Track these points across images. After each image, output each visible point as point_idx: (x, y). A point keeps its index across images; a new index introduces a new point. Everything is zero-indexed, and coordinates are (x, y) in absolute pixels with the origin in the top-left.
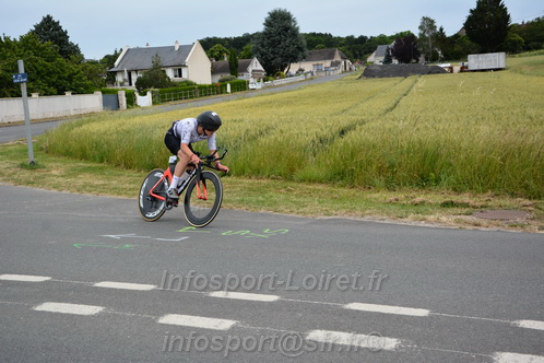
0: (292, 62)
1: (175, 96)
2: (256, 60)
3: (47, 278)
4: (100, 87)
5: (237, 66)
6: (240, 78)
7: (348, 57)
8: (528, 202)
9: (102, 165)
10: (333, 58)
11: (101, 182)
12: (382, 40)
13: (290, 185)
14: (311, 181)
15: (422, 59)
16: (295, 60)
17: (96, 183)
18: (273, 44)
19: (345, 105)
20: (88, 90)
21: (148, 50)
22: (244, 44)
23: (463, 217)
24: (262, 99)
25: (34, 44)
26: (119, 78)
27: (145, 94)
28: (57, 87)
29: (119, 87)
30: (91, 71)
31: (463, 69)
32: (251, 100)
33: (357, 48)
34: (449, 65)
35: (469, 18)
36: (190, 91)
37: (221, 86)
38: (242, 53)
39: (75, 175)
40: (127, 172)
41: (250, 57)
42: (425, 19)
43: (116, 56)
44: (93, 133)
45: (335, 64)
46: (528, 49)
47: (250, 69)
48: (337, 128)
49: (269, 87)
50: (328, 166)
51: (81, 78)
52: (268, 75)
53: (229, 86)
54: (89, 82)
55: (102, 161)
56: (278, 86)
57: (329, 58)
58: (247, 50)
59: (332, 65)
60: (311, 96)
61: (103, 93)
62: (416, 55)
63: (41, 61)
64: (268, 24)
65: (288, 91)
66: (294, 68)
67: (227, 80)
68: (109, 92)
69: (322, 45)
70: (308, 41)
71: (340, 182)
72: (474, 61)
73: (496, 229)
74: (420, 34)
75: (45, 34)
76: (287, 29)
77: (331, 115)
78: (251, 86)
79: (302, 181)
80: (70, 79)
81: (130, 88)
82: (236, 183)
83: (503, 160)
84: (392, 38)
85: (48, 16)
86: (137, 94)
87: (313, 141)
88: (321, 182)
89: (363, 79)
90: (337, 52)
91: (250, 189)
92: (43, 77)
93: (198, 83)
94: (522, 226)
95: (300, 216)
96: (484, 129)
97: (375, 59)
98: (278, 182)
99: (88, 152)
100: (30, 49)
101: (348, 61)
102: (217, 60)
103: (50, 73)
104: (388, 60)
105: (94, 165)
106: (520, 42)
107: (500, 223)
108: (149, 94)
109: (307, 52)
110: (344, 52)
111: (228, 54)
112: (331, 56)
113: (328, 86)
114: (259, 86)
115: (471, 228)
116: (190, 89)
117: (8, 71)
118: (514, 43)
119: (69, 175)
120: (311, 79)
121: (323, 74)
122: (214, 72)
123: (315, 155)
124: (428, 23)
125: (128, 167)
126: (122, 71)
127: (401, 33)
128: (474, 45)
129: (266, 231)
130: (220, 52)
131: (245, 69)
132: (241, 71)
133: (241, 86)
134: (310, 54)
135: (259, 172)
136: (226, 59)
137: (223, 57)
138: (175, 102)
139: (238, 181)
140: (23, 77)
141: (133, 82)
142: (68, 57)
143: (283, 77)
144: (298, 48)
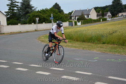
0: (120, 13)
1: (87, 22)
2: (109, 12)
3: (63, 69)
4: (68, 20)
5: (104, 14)
6: (105, 17)
9: (70, 40)
11: (71, 45)
13: (124, 47)
16: (121, 12)
17: (70, 45)
20: (65, 21)
21: (80, 11)
22: (106, 8)
25: (53, 10)
26: (73, 18)
27: (79, 22)
29: (72, 20)
30: (66, 16)
37: (99, 20)
38: (105, 11)
40: (77, 42)
41: (108, 12)
43: (72, 12)
44: (68, 32)
47: (107, 15)
51: (64, 18)
52: (112, 17)
53: (101, 20)
54: (65, 19)
55: (70, 39)
56: (115, 19)
58: (107, 10)
61: (69, 22)
63: (55, 14)
64: (113, 2)
66: (120, 14)
67: (101, 18)
68: (70, 22)
70: (125, 7)
75: (55, 7)
76: (119, 4)
78: (107, 20)
80: (61, 18)
81: (75, 21)
82: (107, 46)
85: (56, 3)
86: (77, 22)
91: (112, 48)
92: (55, 18)
93: (93, 19)
98: (120, 46)
99: (67, 37)
102: (98, 13)
103: (56, 17)
108: (80, 22)
114: (110, 20)
116: (91, 21)
117: (47, 17)
120: (125, 17)
122: (97, 16)
125: (77, 41)
126: (73, 16)
129: (120, 60)
130: (99, 11)
131: (106, 15)
132: (105, 16)
133: (105, 20)
134: (125, 10)
135: (114, 43)
136: (101, 12)
137: (100, 12)
138: (87, 24)
139: (108, 45)
140: (52, 18)
141: (76, 19)
142: (61, 13)
143: (117, 17)
144: (122, 9)
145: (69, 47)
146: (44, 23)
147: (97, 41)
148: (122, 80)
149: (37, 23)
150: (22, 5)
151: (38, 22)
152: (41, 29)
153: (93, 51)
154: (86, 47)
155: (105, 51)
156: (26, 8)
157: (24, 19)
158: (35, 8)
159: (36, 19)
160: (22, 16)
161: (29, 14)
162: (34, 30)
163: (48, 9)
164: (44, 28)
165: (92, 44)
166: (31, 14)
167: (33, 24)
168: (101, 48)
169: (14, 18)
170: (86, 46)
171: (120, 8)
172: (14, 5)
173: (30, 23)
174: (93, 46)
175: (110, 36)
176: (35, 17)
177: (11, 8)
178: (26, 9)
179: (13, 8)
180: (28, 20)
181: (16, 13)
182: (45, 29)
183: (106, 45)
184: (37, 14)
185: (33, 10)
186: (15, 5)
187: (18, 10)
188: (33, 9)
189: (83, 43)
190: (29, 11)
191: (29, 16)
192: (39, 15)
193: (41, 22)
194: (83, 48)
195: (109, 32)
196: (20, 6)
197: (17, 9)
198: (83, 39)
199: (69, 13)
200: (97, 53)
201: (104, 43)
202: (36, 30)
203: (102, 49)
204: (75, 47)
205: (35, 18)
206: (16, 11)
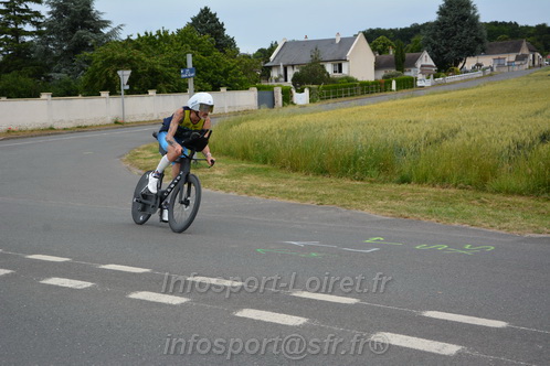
0: (469, 56)
1: (334, 93)
2: (425, 53)
4: (254, 82)
5: (403, 60)
6: (407, 74)
7: (538, 50)
9: (265, 166)
10: (519, 51)
11: (268, 185)
13: (483, 196)
14: (509, 192)
16: (472, 53)
17: (263, 185)
18: (447, 36)
19: (538, 106)
20: (242, 86)
21: (306, 43)
22: (412, 36)
24: (435, 98)
25: (191, 37)
26: (274, 74)
27: (302, 91)
28: (212, 83)
29: (274, 83)
30: (246, 66)
36: (351, 89)
37: (386, 83)
38: (410, 46)
39: (240, 177)
40: (294, 175)
41: (419, 50)
43: (272, 49)
44: (255, 133)
45: (525, 57)
47: (419, 64)
48: (537, 132)
49: (439, 84)
50: (529, 176)
51: (236, 73)
52: (439, 71)
53: (394, 83)
54: (244, 78)
55: (265, 162)
56: (451, 83)
57: (514, 51)
58: (416, 42)
59: (518, 59)
60: (493, 95)
61: (259, 89)
63: (198, 55)
64: (442, 12)
66: (470, 62)
67: (393, 76)
68: (264, 88)
69: (506, 36)
70: (489, 31)
71: (546, 195)
75: (202, 27)
76: (464, 18)
78: (419, 84)
79: (498, 191)
80: (225, 74)
81: (285, 84)
82: (419, 191)
85: (206, 8)
86: (294, 91)
87: (509, 147)
88: (520, 194)
90: (524, 44)
91: (436, 199)
92: (199, 72)
93: (360, 79)
95: (503, 232)
98: (468, 193)
99: (251, 152)
100: (188, 42)
101: (537, 54)
102: (380, 53)
103: (206, 68)
105: (258, 166)
108: (307, 91)
109: (487, 44)
110: (532, 43)
111: (394, 47)
112: (516, 49)
114: (428, 83)
116: (351, 86)
117: (165, 66)
119: (234, 176)
120: (491, 75)
121: (506, 70)
122: (378, 67)
125: (295, 169)
126: (278, 66)
129: (468, 247)
130: (384, 45)
131: (412, 64)
132: (408, 67)
133: (408, 84)
134: (491, 46)
135: (444, 180)
136: (391, 53)
137: (388, 51)
138: (335, 100)
139: (421, 189)
140: (191, 71)
141: (289, 78)
142: (224, 51)
143: (458, 73)
144: (477, 39)
145: (259, 194)
146: (152, 92)
147: (375, 172)
148: (477, 326)
149: (123, 92)
150: (57, 11)
151: (127, 87)
152: (143, 119)
153: (360, 211)
154: (330, 196)
155: (408, 211)
156: (73, 27)
157: (66, 72)
158: (114, 26)
159: (119, 73)
160: (56, 59)
161: (88, 51)
162: (109, 120)
163: (170, 33)
164: (152, 115)
165: (358, 183)
166: (96, 55)
167: (105, 94)
168: (392, 198)
169: (20, 69)
170: (333, 192)
171: (472, 35)
172: (23, 11)
173: (92, 90)
174: (362, 191)
175: (430, 149)
176: (114, 67)
177: (7, 24)
178: (73, 31)
179: (19, 27)
180: (82, 78)
181: (32, 49)
182: (155, 118)
183: (415, 187)
184: (124, 54)
185: (107, 36)
186: (27, 10)
187: (39, 33)
188: (105, 31)
189: (320, 177)
190: (88, 40)
191: (88, 62)
192: (132, 58)
193: (138, 87)
194: (321, 200)
195: (428, 132)
196: (48, 17)
197: (35, 29)
198: (319, 160)
199: (261, 51)
200: (378, 221)
201: (405, 180)
202: (116, 123)
203: (397, 204)
204: (284, 194)
205: (115, 72)
206: (28, 39)
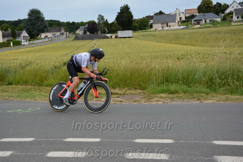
0: (42, 33)
2: (24, 31)
5: (15, 34)
6: (17, 40)
7: (68, 31)
8: (141, 91)
12: (82, 24)
13: (41, 88)
15: (99, 32)
16: (43, 32)
18: (33, 24)
19: (66, 52)
22: (19, 24)
23: (116, 99)
24: (28, 49)
31: (116, 37)
32: (22, 50)
33: (72, 27)
34: (110, 35)
35: (118, 16)
37: (8, 43)
38: (18, 28)
41: (22, 30)
42: (100, 15)
45: (62, 34)
46: (141, 29)
47: (22, 36)
48: (63, 62)
49: (31, 44)
50: (58, 79)
52: (31, 38)
53: (12, 43)
57: (59, 31)
58: (20, 27)
59: (60, 34)
60: (51, 48)
62: (97, 31)
64: (29, 15)
65: (40, 46)
66: (43, 35)
67: (11, 40)
69: (55, 25)
70: (49, 24)
72: (121, 34)
73: (128, 103)
74: (98, 22)
76: (39, 18)
77: (61, 56)
78: (23, 43)
79: (47, 86)
82: (15, 88)
83: (131, 74)
84: (86, 23)
87: (52, 68)
89: (75, 41)
90: (63, 29)
91: (22, 91)
94: (139, 101)
96: (124, 62)
97: (80, 32)
98: (36, 87)
101: (68, 33)
102: (5, 31)
104: (85, 33)
106: (137, 26)
107: (130, 100)
109: (49, 28)
110: (66, 29)
111: (10, 28)
112: (60, 30)
113: (59, 44)
114: (27, 43)
115: (119, 103)
118: (135, 27)
120: (51, 40)
122: (4, 36)
123: (53, 74)
124: (101, 17)
127: (90, 21)
128: (120, 27)
130: (6, 27)
131: (19, 35)
132: (17, 37)
133: (18, 44)
135: (26, 83)
136: (9, 31)
139: (17, 87)
143: (38, 39)
144: (44, 26)
155: (9, 96)
168: (3, 91)
171: (42, 25)
183: (14, 86)
201: (10, 84)
203: (5, 94)
